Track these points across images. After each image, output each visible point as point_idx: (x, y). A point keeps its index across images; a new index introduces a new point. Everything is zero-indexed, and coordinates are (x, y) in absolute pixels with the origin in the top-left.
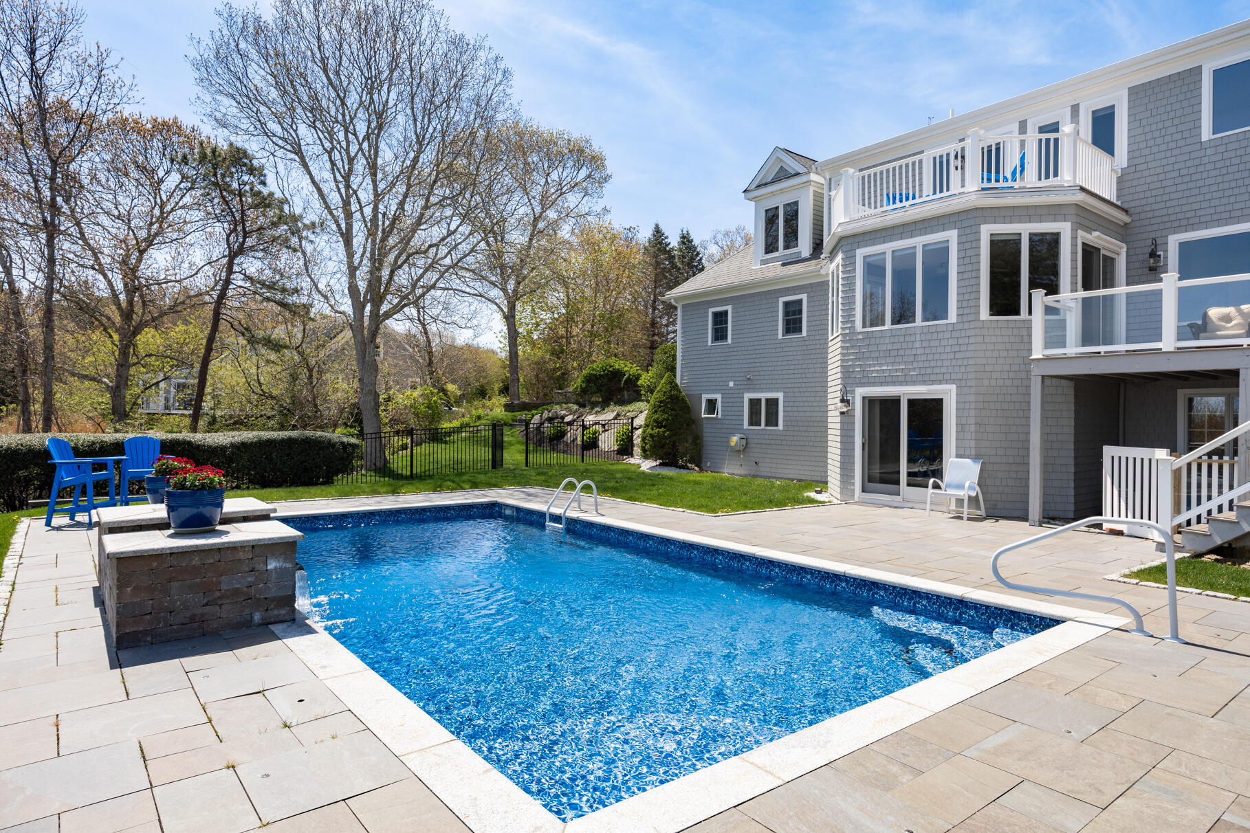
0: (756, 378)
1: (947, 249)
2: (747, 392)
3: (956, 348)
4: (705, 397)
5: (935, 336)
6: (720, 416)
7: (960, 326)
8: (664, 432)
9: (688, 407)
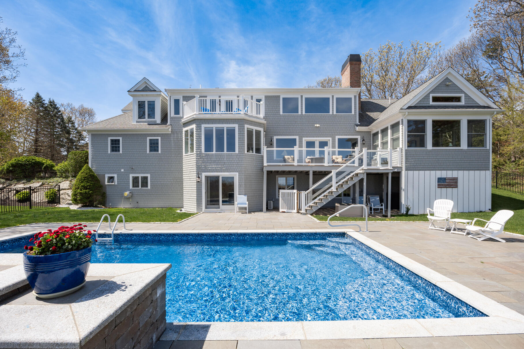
0: (136, 168)
1: (234, 130)
2: (132, 174)
3: (238, 161)
4: (107, 176)
5: (231, 157)
6: (116, 183)
7: (239, 155)
8: (89, 191)
9: (99, 180)
